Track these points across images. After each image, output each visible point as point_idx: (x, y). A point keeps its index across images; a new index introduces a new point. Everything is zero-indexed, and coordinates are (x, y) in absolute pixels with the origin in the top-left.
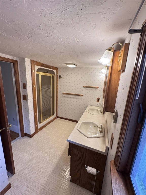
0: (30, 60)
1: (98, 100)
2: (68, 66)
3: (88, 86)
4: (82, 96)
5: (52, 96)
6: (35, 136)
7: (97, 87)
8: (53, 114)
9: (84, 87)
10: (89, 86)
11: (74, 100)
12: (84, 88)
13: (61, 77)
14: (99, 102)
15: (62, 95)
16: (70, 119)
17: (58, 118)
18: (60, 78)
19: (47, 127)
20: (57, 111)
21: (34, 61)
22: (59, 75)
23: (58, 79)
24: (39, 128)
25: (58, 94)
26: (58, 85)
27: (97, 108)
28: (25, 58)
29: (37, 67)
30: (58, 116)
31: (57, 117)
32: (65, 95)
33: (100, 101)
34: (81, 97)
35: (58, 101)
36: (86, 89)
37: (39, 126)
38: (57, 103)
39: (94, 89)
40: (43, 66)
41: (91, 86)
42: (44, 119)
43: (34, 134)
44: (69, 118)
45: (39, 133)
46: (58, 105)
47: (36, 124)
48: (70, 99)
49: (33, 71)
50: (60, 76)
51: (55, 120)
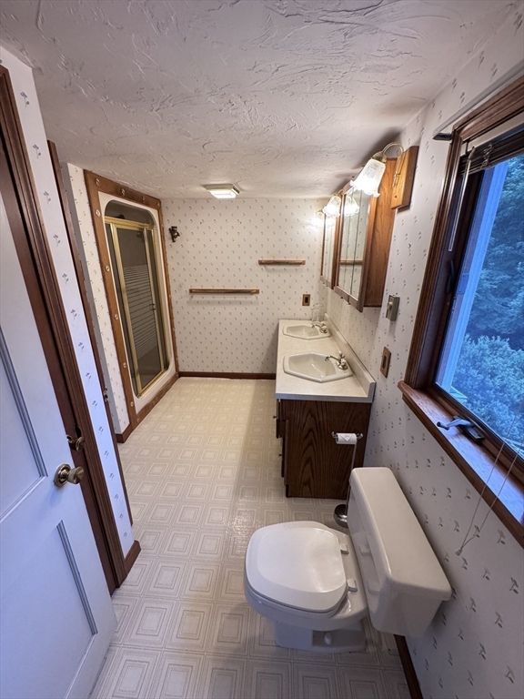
0: (82, 171)
1: (306, 300)
2: (214, 193)
3: (272, 259)
4: (257, 292)
5: (154, 303)
6: (133, 437)
7: (301, 260)
8: (167, 367)
9: (261, 263)
10: (277, 259)
11: (230, 309)
12: (263, 267)
13: (178, 235)
14: (308, 305)
15: (188, 299)
16: (225, 371)
17: (182, 378)
18: (173, 238)
19: (159, 406)
20: (176, 356)
21: (95, 177)
22: (167, 227)
23: (168, 241)
24: (138, 410)
25: (174, 297)
26: (169, 262)
27: (309, 324)
28: (69, 165)
29: (105, 199)
30: (181, 370)
31: (180, 374)
32: (197, 297)
33: (312, 302)
34: (253, 297)
35: (175, 321)
36: (268, 271)
37: (139, 403)
38: (172, 326)
39: (293, 268)
40: (119, 195)
41: (282, 259)
42: (146, 384)
43: (130, 429)
44: (221, 371)
45: (144, 427)
46: (177, 334)
47: (129, 399)
48: (219, 309)
49: (98, 213)
50: (173, 231)
51: (177, 384)
